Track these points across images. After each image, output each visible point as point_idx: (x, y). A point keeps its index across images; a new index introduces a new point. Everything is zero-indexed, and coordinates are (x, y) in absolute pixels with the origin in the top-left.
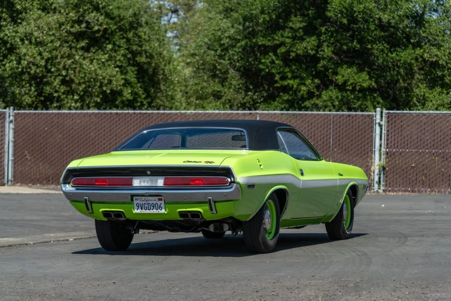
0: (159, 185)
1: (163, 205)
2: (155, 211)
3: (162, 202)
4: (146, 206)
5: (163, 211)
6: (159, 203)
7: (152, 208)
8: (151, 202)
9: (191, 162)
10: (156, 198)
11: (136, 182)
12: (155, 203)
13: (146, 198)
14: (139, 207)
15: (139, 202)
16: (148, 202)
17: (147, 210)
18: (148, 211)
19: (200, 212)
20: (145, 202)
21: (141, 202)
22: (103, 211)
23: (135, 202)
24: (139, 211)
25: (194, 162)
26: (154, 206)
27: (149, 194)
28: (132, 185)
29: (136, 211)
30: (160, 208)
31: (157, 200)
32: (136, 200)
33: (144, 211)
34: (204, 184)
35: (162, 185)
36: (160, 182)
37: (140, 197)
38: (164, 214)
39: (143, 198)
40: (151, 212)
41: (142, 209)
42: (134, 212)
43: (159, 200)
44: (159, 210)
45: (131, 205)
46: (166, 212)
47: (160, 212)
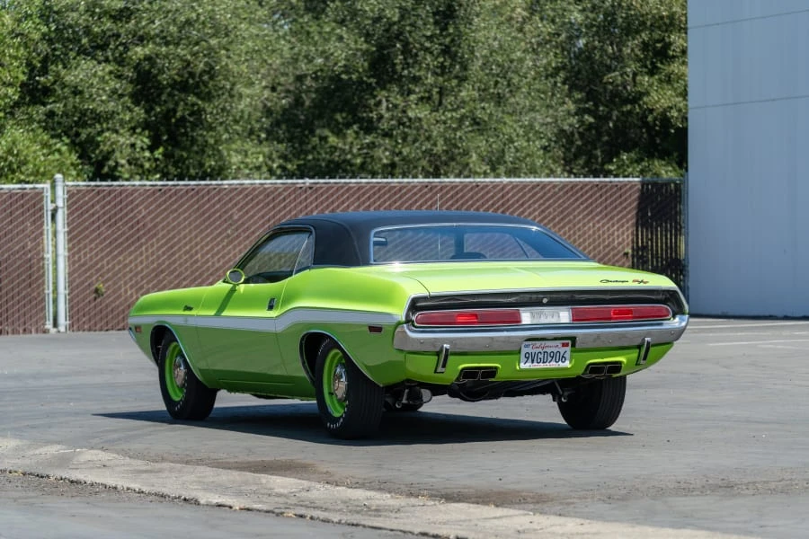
0: (562, 322)
1: (567, 355)
2: (553, 365)
3: (568, 349)
4: (540, 356)
5: (567, 364)
6: (562, 350)
7: (549, 359)
8: (549, 350)
9: (611, 281)
10: (559, 343)
11: (526, 317)
12: (555, 350)
13: (543, 342)
14: (528, 358)
15: (530, 350)
16: (545, 350)
17: (541, 364)
18: (542, 366)
19: (620, 363)
20: (540, 350)
21: (533, 351)
22: (463, 369)
23: (524, 351)
24: (528, 366)
25: (616, 281)
26: (555, 356)
28: (520, 321)
29: (523, 366)
30: (563, 358)
31: (560, 346)
32: (527, 346)
33: (535, 366)
34: (634, 318)
35: (567, 321)
36: (564, 315)
37: (534, 342)
38: (566, 369)
39: (538, 343)
40: (548, 365)
41: (533, 362)
42: (518, 368)
43: (564, 345)
44: (560, 362)
45: (517, 356)
46: (569, 366)
47: (561, 365)
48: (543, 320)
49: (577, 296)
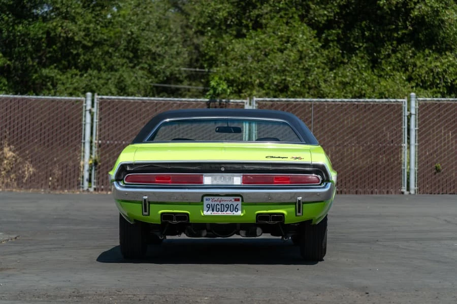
0: (235, 184)
1: (239, 207)
2: (229, 213)
3: (240, 203)
4: (218, 207)
5: (239, 213)
6: (235, 203)
7: (226, 209)
8: (225, 203)
9: (275, 157)
10: (232, 198)
11: (208, 180)
12: (230, 203)
13: (220, 198)
14: (209, 208)
15: (210, 202)
16: (222, 203)
18: (220, 213)
19: (283, 214)
20: (218, 203)
21: (213, 203)
22: (162, 214)
23: (206, 203)
24: (209, 213)
25: (279, 157)
26: (228, 207)
27: (224, 194)
28: (202, 183)
29: (205, 213)
30: (236, 209)
31: (233, 200)
32: (207, 200)
33: (215, 213)
34: (291, 183)
35: (240, 184)
36: (237, 180)
37: (212, 197)
38: (239, 217)
39: (216, 198)
40: (224, 213)
41: (213, 211)
42: (202, 214)
43: (236, 200)
44: (234, 212)
45: (200, 207)
46: (242, 215)
47: (236, 214)
48: (220, 182)
49: (246, 167)
